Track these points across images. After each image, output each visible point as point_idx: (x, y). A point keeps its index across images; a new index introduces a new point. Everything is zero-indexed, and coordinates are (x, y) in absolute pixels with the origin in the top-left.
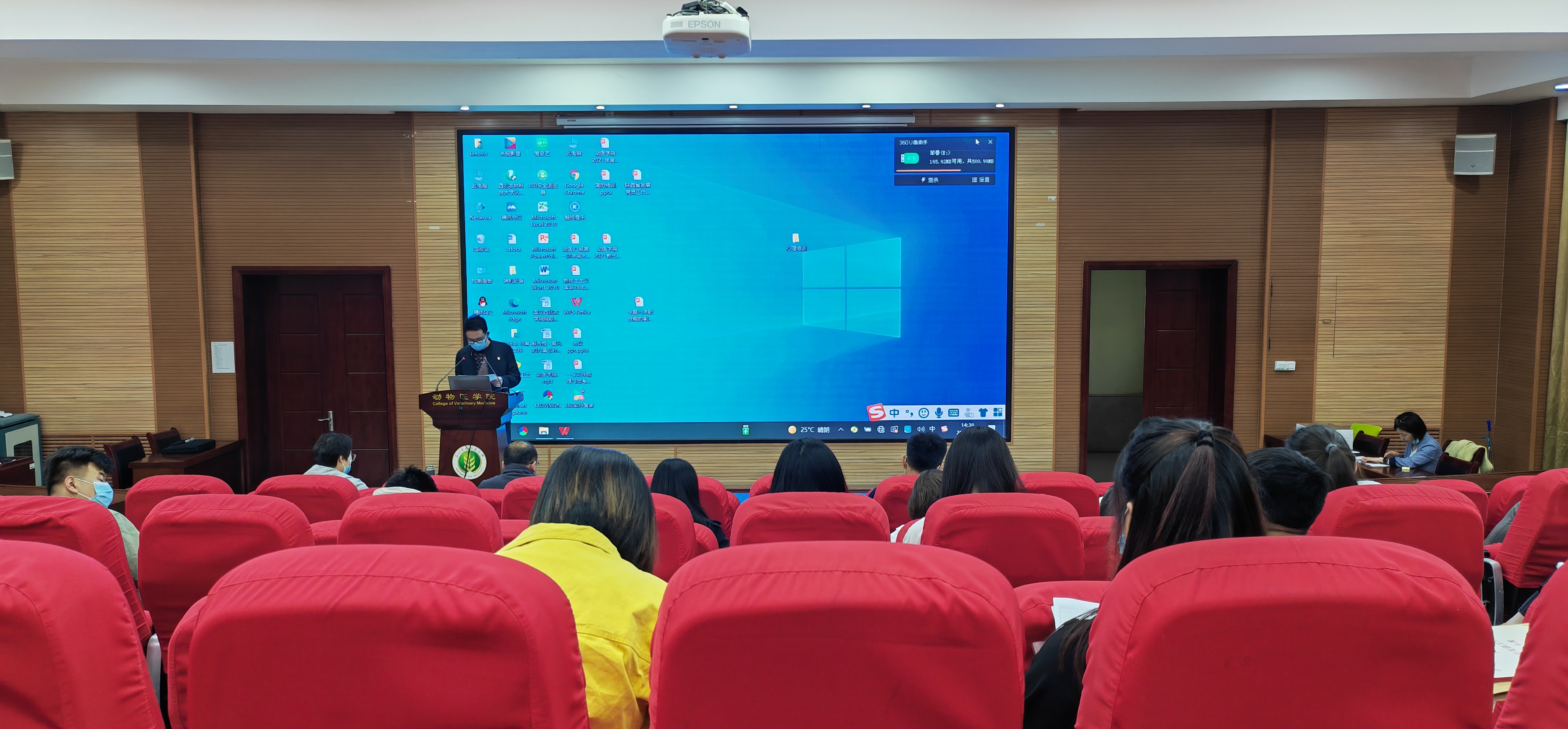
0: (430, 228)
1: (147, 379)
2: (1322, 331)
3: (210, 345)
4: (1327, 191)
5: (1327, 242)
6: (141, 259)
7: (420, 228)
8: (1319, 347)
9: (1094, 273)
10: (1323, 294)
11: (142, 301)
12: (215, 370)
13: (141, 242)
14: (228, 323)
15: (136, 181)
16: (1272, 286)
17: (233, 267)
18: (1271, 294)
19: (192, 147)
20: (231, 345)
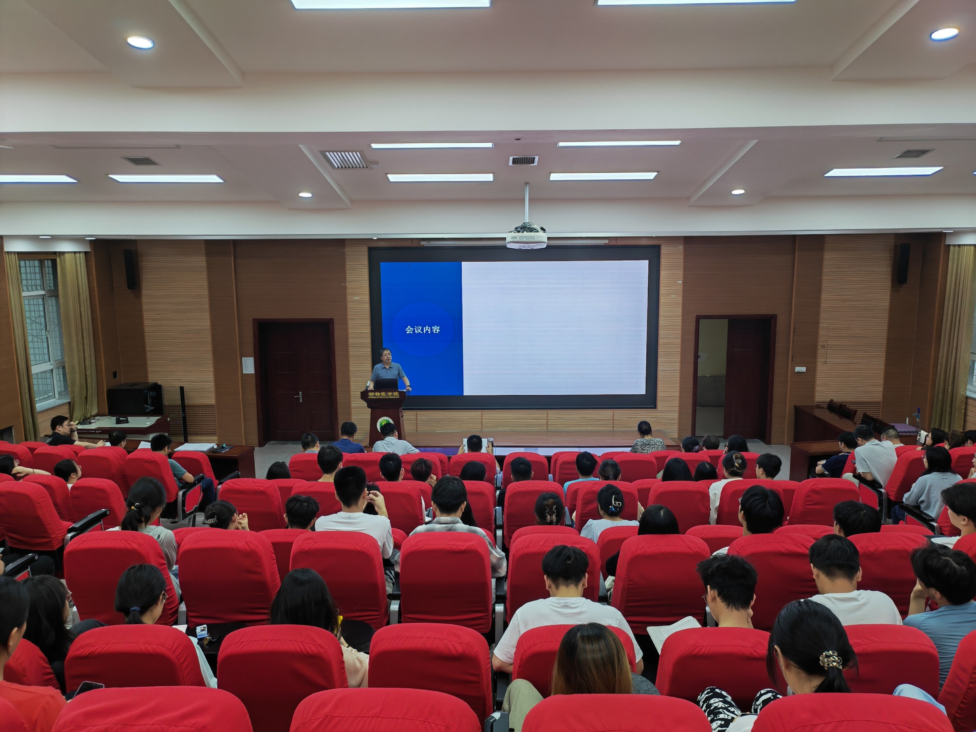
0: (354, 298)
1: (211, 377)
2: (820, 351)
3: (242, 359)
4: (824, 278)
5: (824, 305)
6: (207, 315)
7: (349, 298)
8: (819, 360)
9: (702, 321)
10: (821, 332)
11: (208, 337)
12: (244, 372)
13: (207, 306)
14: (250, 348)
15: (204, 276)
16: (794, 328)
17: (253, 319)
18: (794, 332)
19: (233, 258)
20: (252, 359)
